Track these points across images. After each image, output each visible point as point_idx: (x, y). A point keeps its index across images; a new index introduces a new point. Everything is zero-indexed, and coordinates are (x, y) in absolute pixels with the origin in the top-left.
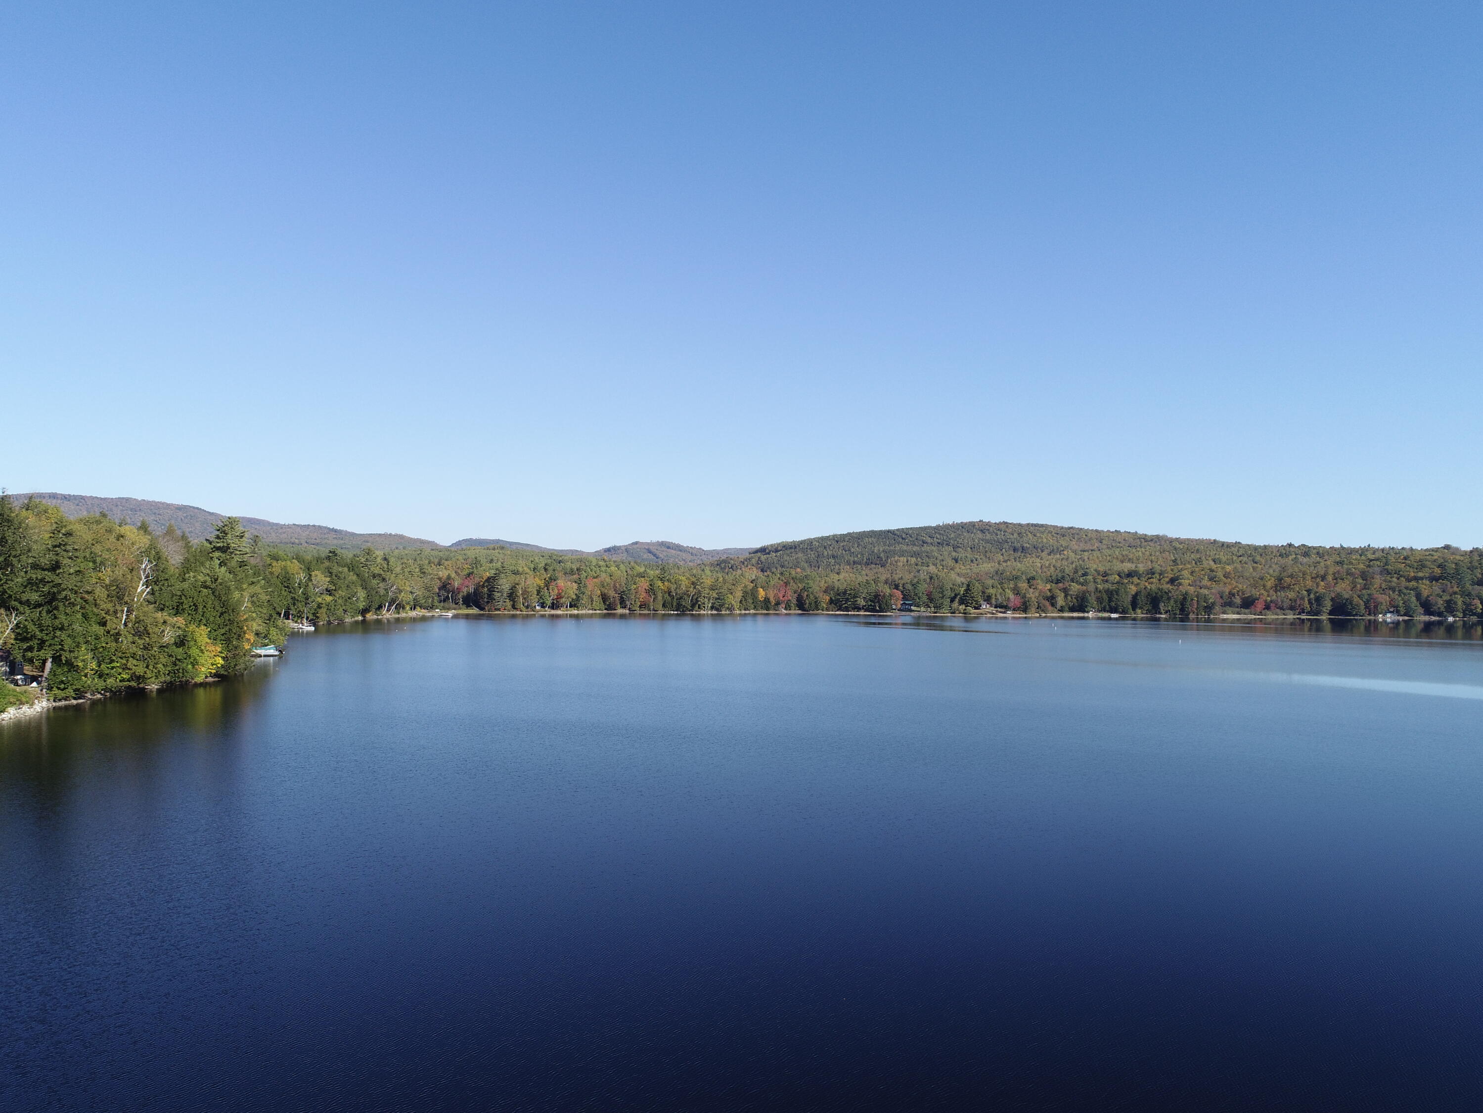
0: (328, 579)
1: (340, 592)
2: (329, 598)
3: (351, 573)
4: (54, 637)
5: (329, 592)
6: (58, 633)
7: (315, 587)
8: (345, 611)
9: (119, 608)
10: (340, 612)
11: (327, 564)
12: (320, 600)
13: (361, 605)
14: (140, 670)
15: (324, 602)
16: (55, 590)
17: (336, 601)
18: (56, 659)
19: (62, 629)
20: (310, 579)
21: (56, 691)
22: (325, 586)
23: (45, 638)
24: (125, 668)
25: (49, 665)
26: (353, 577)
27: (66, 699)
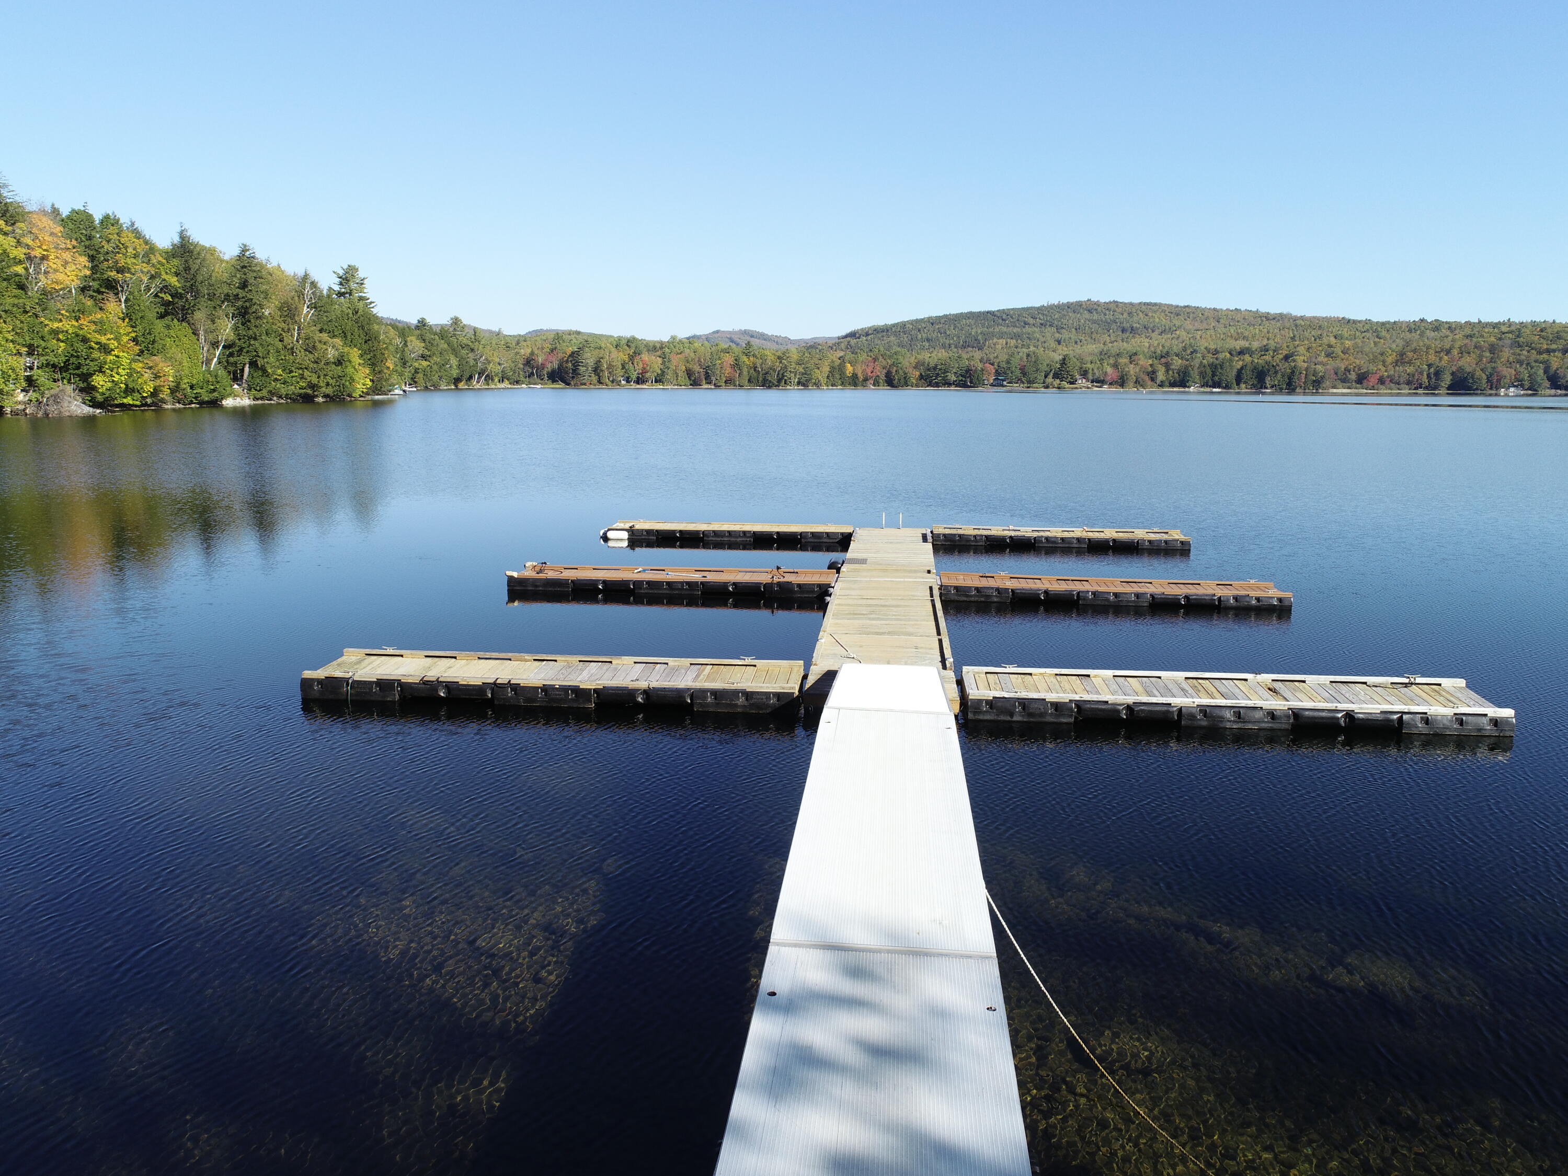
0: (423, 345)
1: (435, 358)
2: (425, 363)
3: (443, 342)
4: (250, 345)
5: (423, 357)
6: (252, 342)
7: (412, 352)
8: (440, 378)
9: (291, 327)
10: (436, 378)
11: (418, 332)
12: (416, 365)
13: (455, 373)
14: (314, 380)
15: (420, 367)
16: (248, 304)
17: (431, 368)
18: (253, 364)
19: (255, 339)
20: (406, 345)
21: (253, 392)
22: (421, 352)
23: (243, 345)
24: (302, 377)
25: (247, 369)
26: (443, 345)
27: (262, 398)
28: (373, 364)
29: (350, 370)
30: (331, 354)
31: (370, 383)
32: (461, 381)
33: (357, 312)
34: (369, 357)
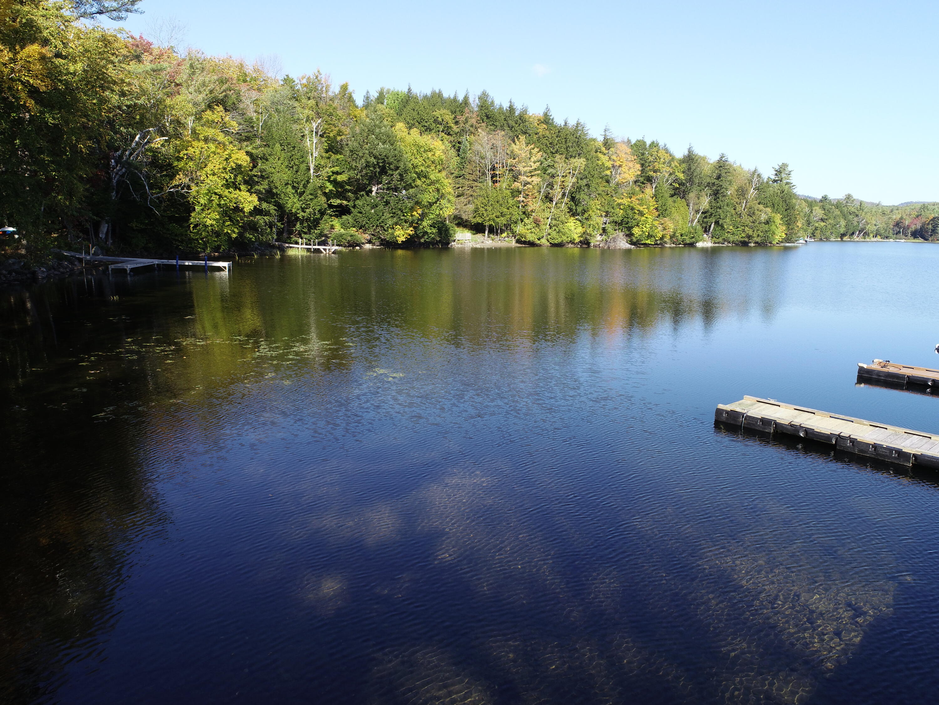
0: (823, 212)
1: (830, 221)
2: (823, 224)
3: (837, 210)
4: (717, 212)
5: (822, 220)
6: (718, 210)
7: (815, 216)
8: (832, 233)
9: (742, 201)
10: (828, 233)
11: (822, 204)
12: (817, 225)
13: (842, 230)
14: (751, 233)
15: (819, 226)
16: (719, 188)
17: (826, 227)
18: (717, 223)
19: (720, 208)
20: (811, 212)
21: (714, 239)
22: (821, 217)
23: (713, 212)
24: (744, 231)
25: (713, 226)
26: (837, 212)
27: (718, 243)
28: (789, 224)
29: (773, 227)
30: (763, 217)
31: (785, 236)
32: (846, 236)
33: (783, 192)
34: (786, 219)
